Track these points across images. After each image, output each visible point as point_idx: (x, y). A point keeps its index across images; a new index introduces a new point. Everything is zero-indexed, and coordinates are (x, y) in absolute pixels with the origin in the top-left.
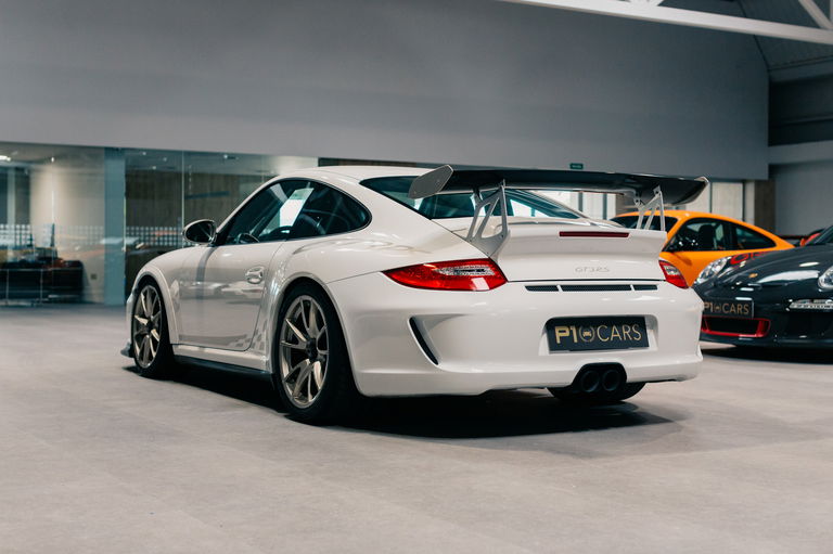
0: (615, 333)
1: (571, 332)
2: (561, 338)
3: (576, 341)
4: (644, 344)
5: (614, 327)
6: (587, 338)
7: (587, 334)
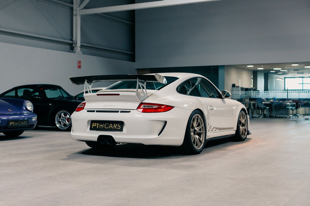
0: (111, 126)
1: (97, 125)
2: (93, 126)
3: (97, 127)
4: (121, 130)
5: (111, 124)
6: (101, 127)
7: (102, 126)
